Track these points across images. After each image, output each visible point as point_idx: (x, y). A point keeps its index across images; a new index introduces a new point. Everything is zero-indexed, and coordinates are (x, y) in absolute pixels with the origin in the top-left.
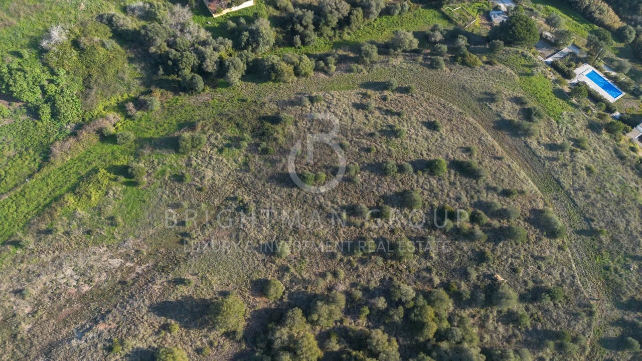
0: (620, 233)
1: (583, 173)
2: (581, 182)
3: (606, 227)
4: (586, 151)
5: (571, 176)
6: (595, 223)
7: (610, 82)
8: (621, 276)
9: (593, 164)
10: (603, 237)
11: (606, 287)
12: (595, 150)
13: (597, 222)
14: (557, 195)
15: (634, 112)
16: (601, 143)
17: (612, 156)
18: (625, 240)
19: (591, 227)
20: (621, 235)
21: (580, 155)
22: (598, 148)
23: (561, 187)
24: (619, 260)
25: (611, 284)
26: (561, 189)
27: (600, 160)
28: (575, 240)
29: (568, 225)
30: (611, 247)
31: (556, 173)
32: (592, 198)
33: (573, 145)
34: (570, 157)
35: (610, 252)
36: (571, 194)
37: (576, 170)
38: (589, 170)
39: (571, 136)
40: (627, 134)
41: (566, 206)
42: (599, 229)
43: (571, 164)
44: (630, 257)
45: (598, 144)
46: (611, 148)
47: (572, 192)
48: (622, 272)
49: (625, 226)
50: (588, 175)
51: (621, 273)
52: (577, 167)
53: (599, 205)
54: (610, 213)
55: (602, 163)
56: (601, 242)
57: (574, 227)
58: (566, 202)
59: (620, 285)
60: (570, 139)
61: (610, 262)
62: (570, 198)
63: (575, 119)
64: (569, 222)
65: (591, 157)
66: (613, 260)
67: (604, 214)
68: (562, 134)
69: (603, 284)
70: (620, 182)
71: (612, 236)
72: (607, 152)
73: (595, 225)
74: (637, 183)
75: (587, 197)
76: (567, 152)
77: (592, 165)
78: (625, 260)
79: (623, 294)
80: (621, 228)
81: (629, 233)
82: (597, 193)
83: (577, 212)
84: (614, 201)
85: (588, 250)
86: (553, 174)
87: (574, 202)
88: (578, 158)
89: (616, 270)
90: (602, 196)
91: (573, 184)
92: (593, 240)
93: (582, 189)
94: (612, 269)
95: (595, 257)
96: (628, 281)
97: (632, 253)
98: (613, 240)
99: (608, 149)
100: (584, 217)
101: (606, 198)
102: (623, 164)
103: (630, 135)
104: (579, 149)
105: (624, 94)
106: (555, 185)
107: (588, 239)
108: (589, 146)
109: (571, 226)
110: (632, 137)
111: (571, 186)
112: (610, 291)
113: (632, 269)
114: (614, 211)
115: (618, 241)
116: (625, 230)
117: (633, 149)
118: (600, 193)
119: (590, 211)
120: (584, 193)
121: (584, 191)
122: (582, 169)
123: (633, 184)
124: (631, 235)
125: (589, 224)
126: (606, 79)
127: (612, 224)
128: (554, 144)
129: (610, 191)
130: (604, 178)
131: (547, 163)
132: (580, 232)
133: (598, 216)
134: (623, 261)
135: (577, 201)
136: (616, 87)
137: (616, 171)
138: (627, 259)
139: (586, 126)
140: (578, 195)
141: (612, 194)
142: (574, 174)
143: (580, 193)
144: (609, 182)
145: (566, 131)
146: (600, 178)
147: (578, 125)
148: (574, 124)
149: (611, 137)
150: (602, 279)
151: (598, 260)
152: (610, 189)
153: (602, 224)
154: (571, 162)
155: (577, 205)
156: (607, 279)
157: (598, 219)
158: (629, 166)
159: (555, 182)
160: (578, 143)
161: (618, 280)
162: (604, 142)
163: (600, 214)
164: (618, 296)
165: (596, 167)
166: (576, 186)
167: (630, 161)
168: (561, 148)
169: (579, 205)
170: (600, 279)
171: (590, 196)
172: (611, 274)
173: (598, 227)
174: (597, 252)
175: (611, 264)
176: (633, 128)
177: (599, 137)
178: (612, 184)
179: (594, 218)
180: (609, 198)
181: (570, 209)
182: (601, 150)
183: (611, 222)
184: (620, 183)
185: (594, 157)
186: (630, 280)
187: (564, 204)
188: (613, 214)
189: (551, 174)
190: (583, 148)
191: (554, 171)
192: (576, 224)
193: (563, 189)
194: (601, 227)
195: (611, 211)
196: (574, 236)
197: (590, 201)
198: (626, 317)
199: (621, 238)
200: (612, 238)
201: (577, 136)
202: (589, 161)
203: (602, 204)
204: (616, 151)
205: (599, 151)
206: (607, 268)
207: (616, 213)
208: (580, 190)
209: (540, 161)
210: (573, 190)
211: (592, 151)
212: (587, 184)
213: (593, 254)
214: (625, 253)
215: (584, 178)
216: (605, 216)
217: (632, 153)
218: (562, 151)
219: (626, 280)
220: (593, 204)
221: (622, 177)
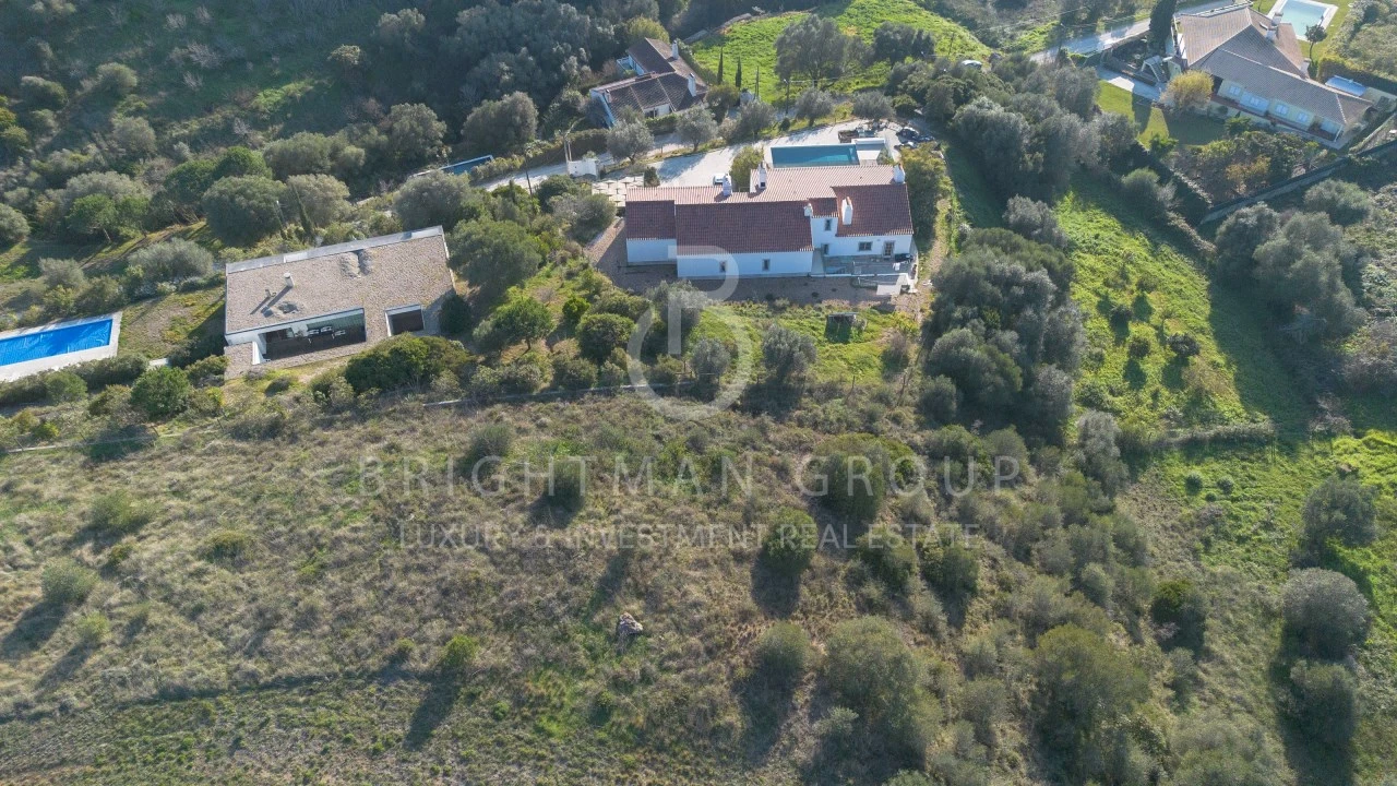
0: (500, 586)
1: (220, 577)
2: (241, 609)
3: (453, 623)
4: (157, 521)
5: (192, 628)
6: (416, 652)
7: (51, 327)
8: (646, 679)
9: (216, 524)
10: (482, 657)
11: (664, 757)
12: (178, 491)
13: (420, 641)
14: (219, 734)
15: (193, 325)
16: (178, 459)
17: (244, 453)
18: (532, 589)
19: (424, 677)
20: (508, 589)
21: (148, 549)
22: (182, 476)
23: (203, 695)
24: (590, 649)
25: (662, 732)
26: (208, 703)
27: (222, 496)
28: (434, 773)
29: (363, 765)
30: (529, 651)
31: (136, 678)
32: (322, 603)
33: (97, 551)
34: (126, 585)
35: (547, 665)
36: (253, 675)
37: (185, 595)
38: (223, 553)
39: (61, 535)
40: (226, 377)
41: (286, 723)
42: (444, 652)
43: (153, 602)
44: (596, 604)
45: (172, 468)
46: (217, 442)
47: (250, 665)
48: (635, 664)
49: (485, 557)
50: (238, 566)
51: (637, 671)
52: (179, 587)
53: (362, 598)
54: (413, 576)
55: (237, 494)
56: (494, 674)
57: (388, 745)
58: (271, 713)
59: (678, 702)
60: (67, 547)
61: (581, 685)
62: (267, 686)
63: (28, 485)
64: (354, 753)
65: (190, 516)
66: (580, 672)
67: (401, 600)
68: (28, 561)
69: (650, 764)
70: (337, 482)
71: (496, 621)
72: (221, 459)
73: (423, 655)
74: (377, 439)
75: (306, 621)
76: (102, 585)
77: (215, 533)
78: (597, 629)
79: (714, 712)
80: (483, 572)
81: (513, 557)
82: (319, 575)
83: (338, 693)
84: (382, 539)
85: (500, 743)
86: (129, 694)
87: (291, 682)
88: (150, 563)
89: (617, 684)
90: (339, 564)
91: (225, 640)
92: (472, 697)
93: (266, 621)
94: (610, 696)
95: (539, 730)
96: (674, 664)
97: (584, 593)
98: (508, 626)
99: (214, 451)
100: (371, 677)
101: (353, 558)
102: (294, 438)
103: (234, 372)
104: (128, 539)
105: (117, 318)
106: (179, 715)
107: (461, 716)
108: (150, 501)
109: (374, 754)
110: (245, 368)
111: (229, 654)
112: (688, 754)
113: (639, 626)
114: (411, 561)
115: (520, 611)
116: (495, 564)
117: (278, 387)
118: (323, 566)
119: (365, 642)
120: (288, 623)
121: (278, 618)
122: (198, 574)
123: (370, 453)
124: (523, 555)
125: (406, 676)
126: (36, 330)
127: (452, 595)
128: (29, 615)
129: (339, 532)
130: (286, 523)
131: (70, 693)
132: (419, 736)
133: (400, 625)
134: (598, 640)
135: (293, 668)
136: (80, 322)
137: (295, 471)
138: (597, 619)
139: (83, 466)
140: (279, 651)
141: (355, 530)
142: (194, 614)
143: (278, 638)
144: (309, 515)
145: (29, 543)
146: (278, 535)
147: (53, 489)
148: (35, 499)
149: (188, 420)
150: (630, 758)
151: (554, 727)
152: (337, 526)
153: (435, 629)
154: (143, 596)
155: (311, 679)
156: (639, 738)
157: (409, 634)
158: (311, 429)
159: (167, 710)
160: (104, 529)
161: (659, 698)
162: (184, 447)
163: (396, 613)
164: (715, 733)
165: (231, 525)
166: (238, 632)
167: (298, 416)
168: (61, 599)
169: (313, 670)
170: (628, 768)
171: (312, 611)
172: (626, 711)
173: (438, 653)
174: (527, 712)
175: (593, 686)
176: (220, 352)
177: (155, 451)
178: (325, 509)
179: (399, 643)
180: (359, 549)
181: (308, 715)
182: (197, 472)
183: (445, 593)
184: (340, 484)
185: (196, 508)
186: (674, 656)
187: (272, 727)
188: (422, 569)
189: (124, 706)
190: (136, 524)
191: (123, 683)
192: (380, 730)
193: (211, 692)
194: (444, 639)
195: (406, 570)
196: (419, 763)
197: (329, 617)
198: (800, 755)
199: (516, 594)
200: (505, 625)
201: (82, 515)
202: (194, 533)
203: (368, 585)
204: (240, 433)
205: (193, 480)
206: (600, 713)
207: (422, 558)
208: (267, 628)
209: (40, 715)
210: (249, 655)
211: (174, 502)
212: (262, 590)
213: (527, 735)
214: (576, 613)
215: (238, 589)
216: (413, 603)
217: (284, 397)
218: (81, 600)
219: (667, 670)
220: (343, 616)
221: (328, 465)
